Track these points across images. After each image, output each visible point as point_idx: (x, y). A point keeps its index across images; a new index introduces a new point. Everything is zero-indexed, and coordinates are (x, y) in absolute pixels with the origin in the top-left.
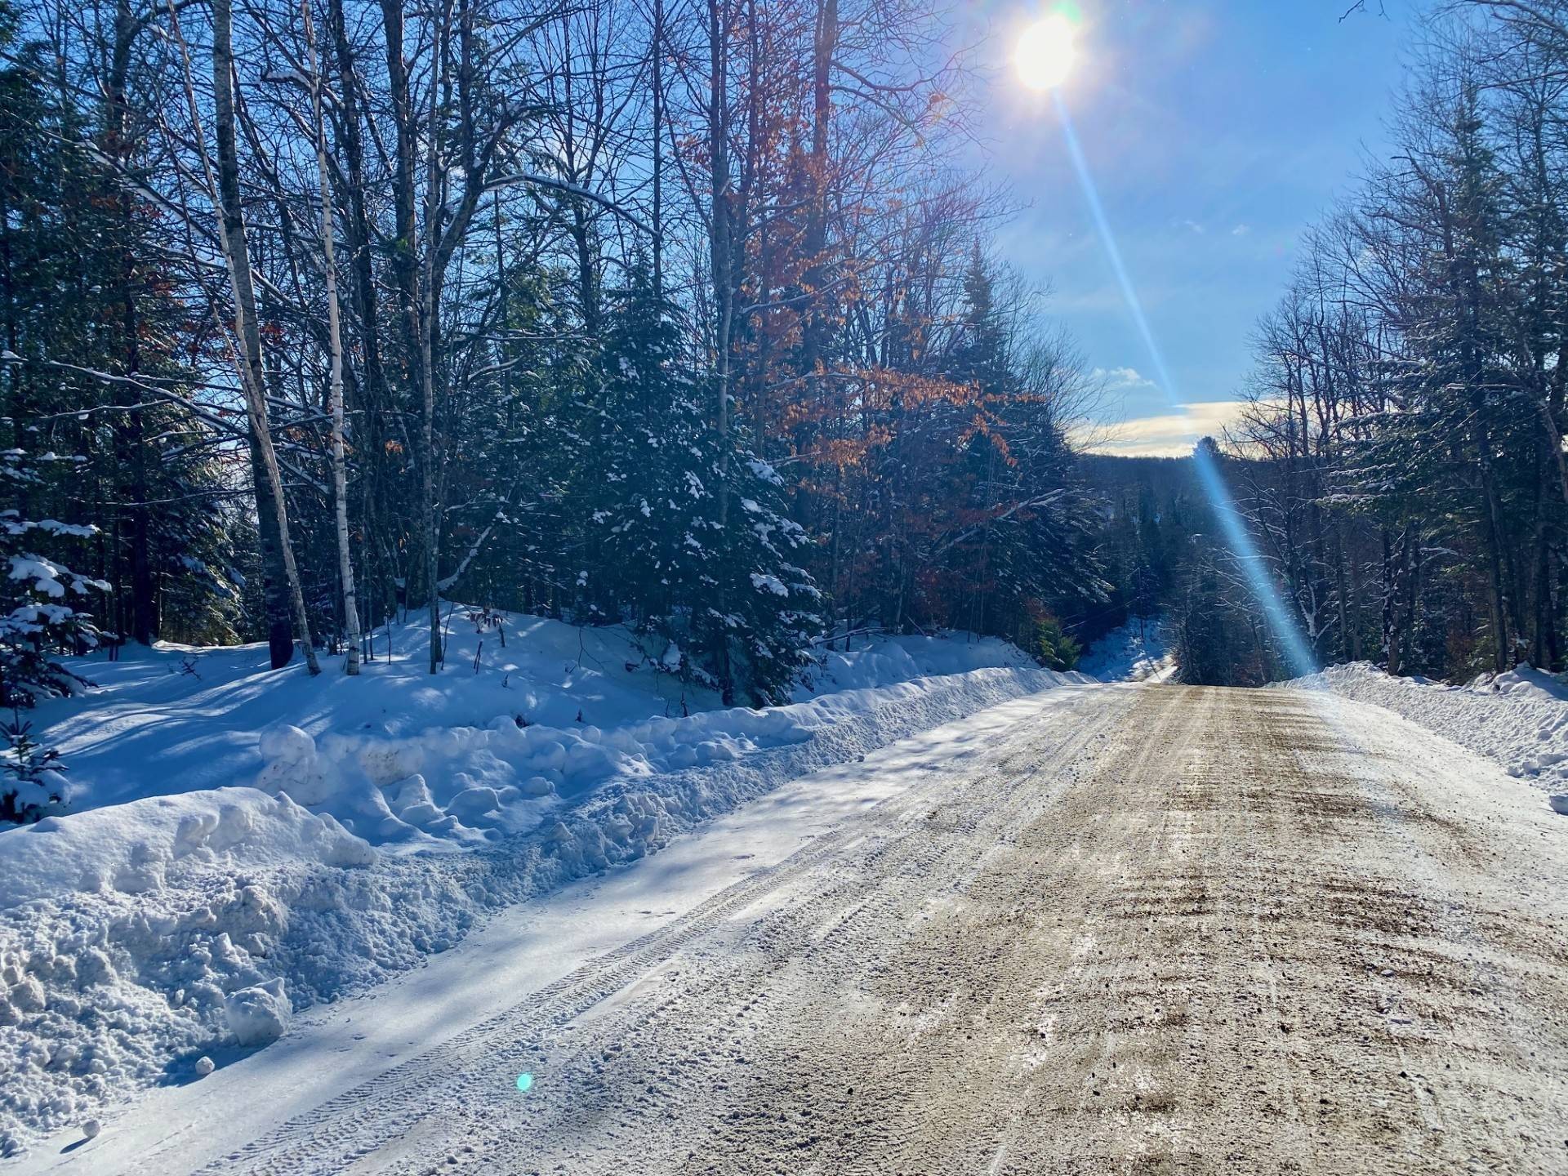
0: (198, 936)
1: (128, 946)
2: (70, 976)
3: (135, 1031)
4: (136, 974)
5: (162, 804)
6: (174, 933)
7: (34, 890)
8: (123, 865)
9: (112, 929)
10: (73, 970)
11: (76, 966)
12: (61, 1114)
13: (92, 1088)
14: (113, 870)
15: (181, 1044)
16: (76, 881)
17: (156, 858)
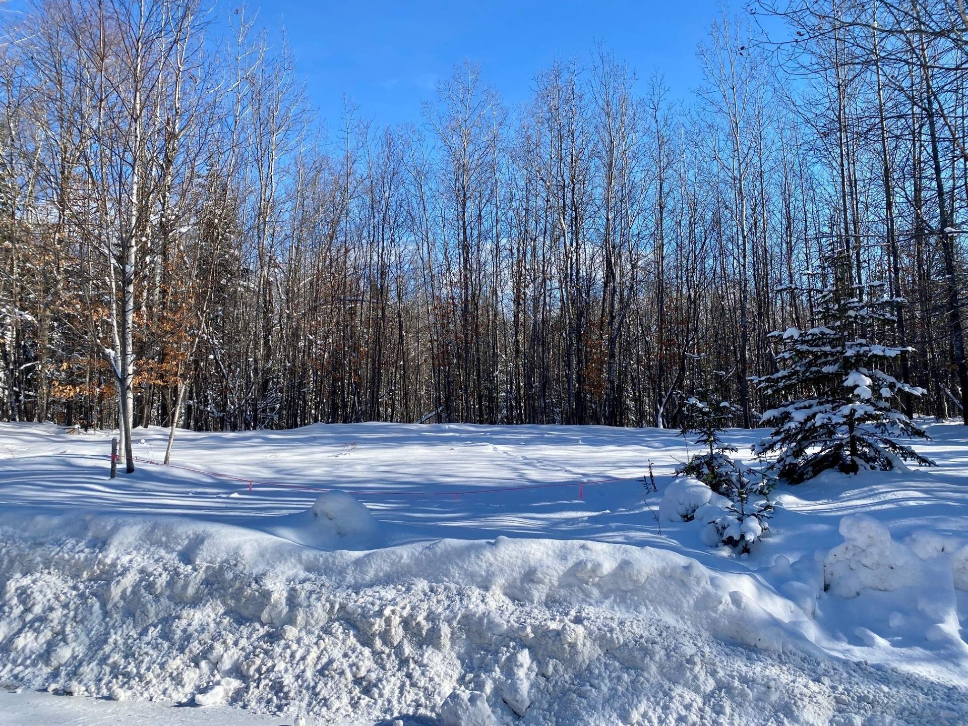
0: (512, 644)
1: (468, 632)
2: (421, 635)
3: (413, 685)
4: (462, 651)
5: (583, 547)
6: (500, 635)
7: (454, 577)
8: (515, 579)
9: (465, 617)
10: (424, 633)
11: (429, 630)
12: (324, 709)
13: (355, 704)
14: (506, 581)
15: (426, 707)
16: (479, 579)
17: (541, 582)
